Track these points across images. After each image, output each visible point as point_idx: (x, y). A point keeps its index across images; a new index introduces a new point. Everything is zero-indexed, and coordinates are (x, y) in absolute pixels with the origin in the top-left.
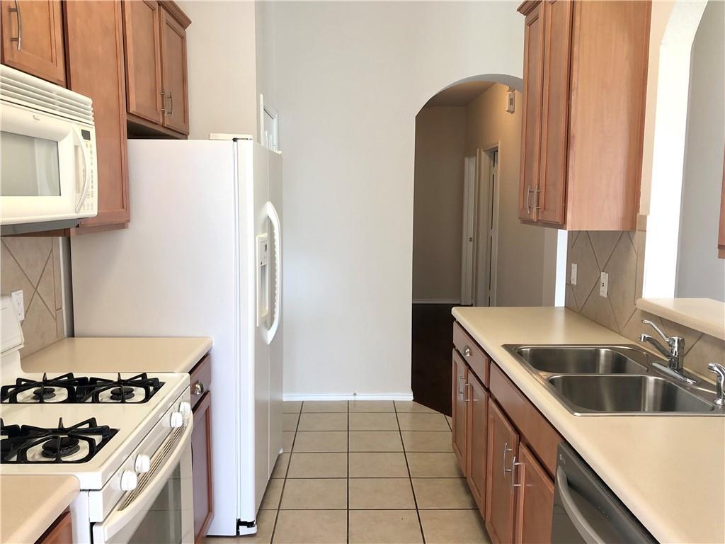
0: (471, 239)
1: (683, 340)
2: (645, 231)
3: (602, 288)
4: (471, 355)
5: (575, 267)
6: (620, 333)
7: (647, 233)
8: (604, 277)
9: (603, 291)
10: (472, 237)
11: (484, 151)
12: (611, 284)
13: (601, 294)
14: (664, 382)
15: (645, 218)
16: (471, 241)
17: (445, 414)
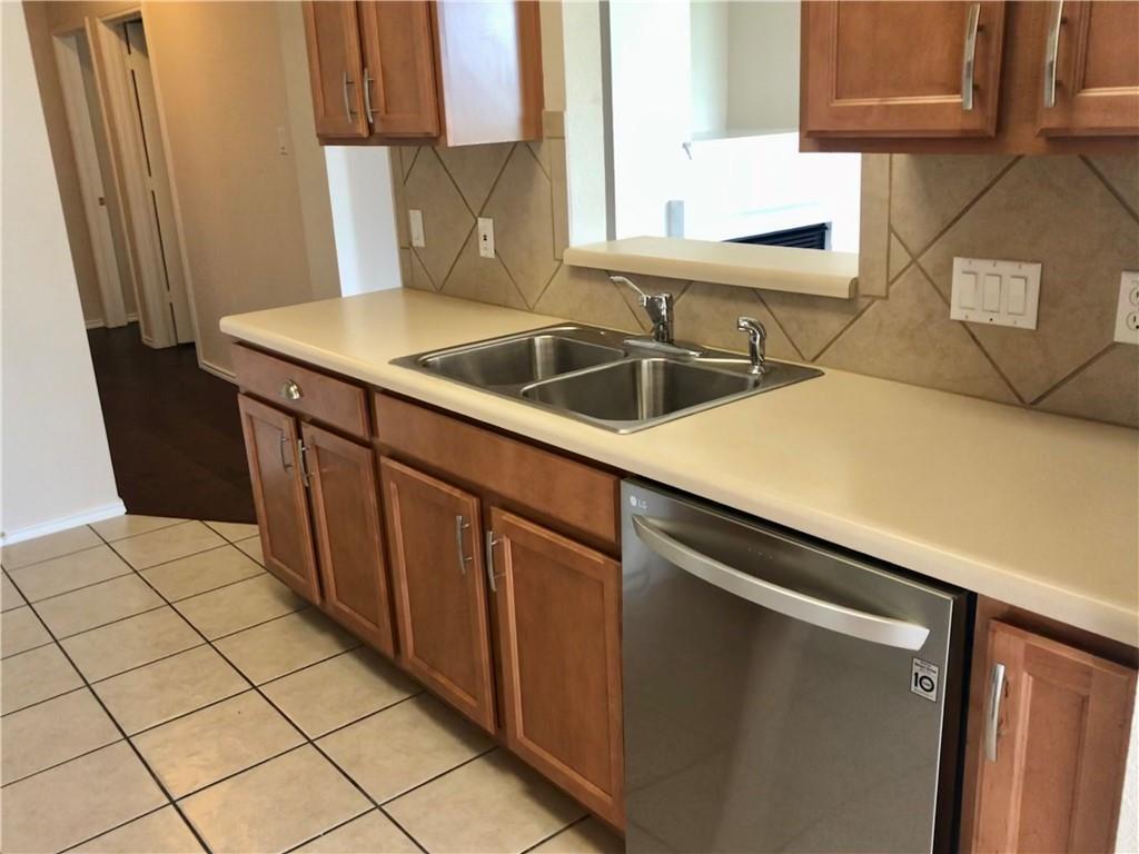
0: (102, 201)
1: (671, 297)
2: (563, 138)
3: (482, 244)
4: (301, 394)
5: (416, 217)
6: (531, 310)
7: (566, 140)
8: (486, 226)
9: (487, 249)
10: (102, 196)
11: (105, 22)
12: (499, 235)
13: (483, 253)
14: (665, 362)
15: (559, 117)
16: (102, 204)
17: (201, 520)
